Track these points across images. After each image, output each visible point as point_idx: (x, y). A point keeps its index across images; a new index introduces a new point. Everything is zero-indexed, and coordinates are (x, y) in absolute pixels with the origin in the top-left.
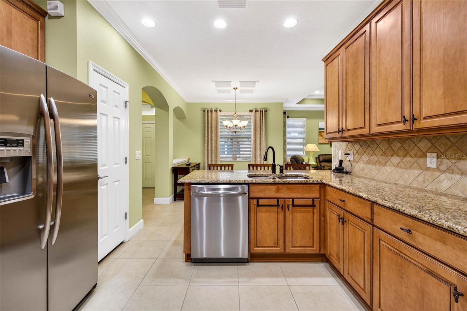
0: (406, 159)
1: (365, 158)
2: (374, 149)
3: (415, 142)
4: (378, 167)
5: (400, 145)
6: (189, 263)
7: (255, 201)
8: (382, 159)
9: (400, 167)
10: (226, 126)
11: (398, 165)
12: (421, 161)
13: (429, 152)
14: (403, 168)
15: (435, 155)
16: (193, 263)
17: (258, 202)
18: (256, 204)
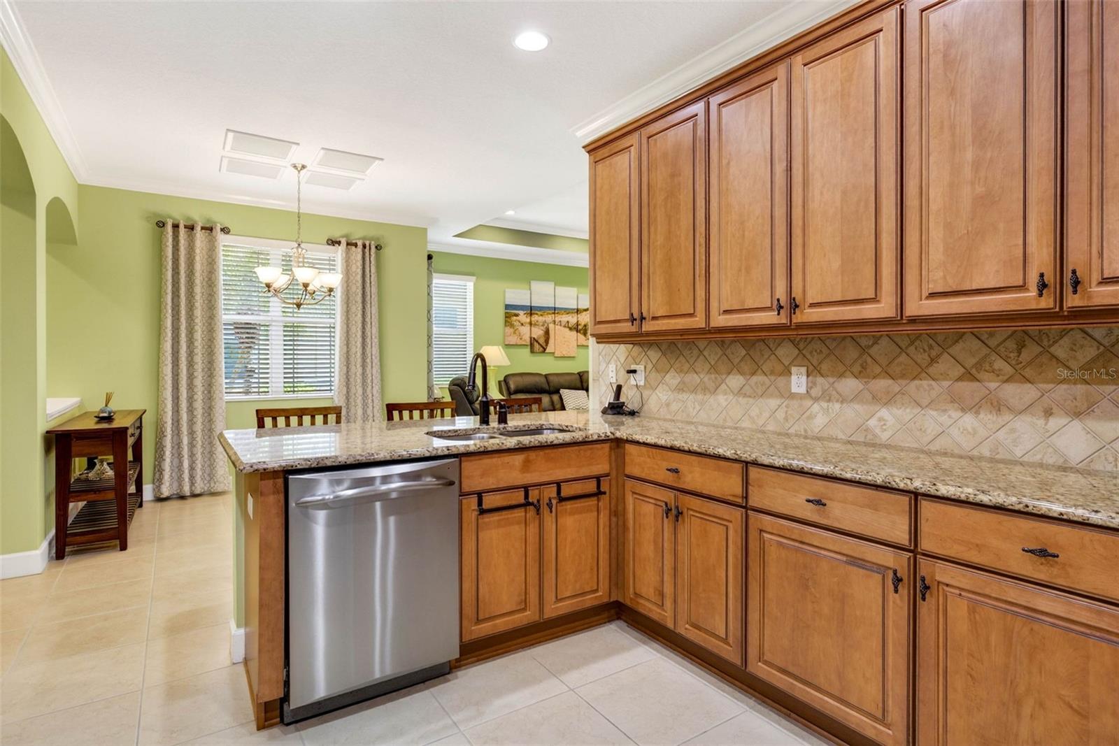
0: (755, 379)
1: (673, 379)
2: (692, 361)
3: (771, 346)
4: (700, 397)
5: (744, 352)
6: (276, 731)
7: (474, 499)
8: (707, 379)
9: (745, 395)
10: (268, 286)
11: (740, 392)
12: (781, 381)
13: (795, 366)
14: (750, 397)
15: (804, 370)
16: (288, 724)
17: (480, 503)
18: (476, 508)
